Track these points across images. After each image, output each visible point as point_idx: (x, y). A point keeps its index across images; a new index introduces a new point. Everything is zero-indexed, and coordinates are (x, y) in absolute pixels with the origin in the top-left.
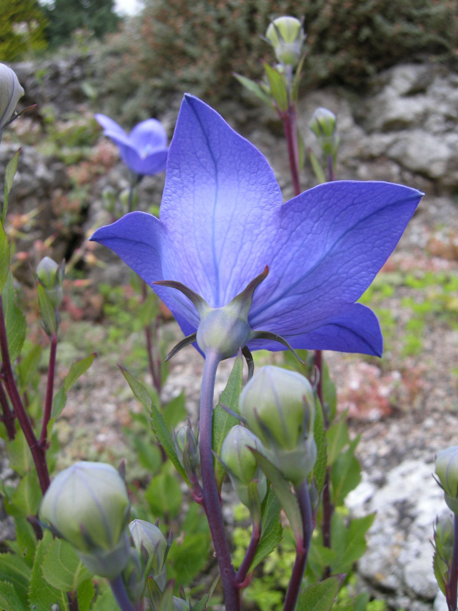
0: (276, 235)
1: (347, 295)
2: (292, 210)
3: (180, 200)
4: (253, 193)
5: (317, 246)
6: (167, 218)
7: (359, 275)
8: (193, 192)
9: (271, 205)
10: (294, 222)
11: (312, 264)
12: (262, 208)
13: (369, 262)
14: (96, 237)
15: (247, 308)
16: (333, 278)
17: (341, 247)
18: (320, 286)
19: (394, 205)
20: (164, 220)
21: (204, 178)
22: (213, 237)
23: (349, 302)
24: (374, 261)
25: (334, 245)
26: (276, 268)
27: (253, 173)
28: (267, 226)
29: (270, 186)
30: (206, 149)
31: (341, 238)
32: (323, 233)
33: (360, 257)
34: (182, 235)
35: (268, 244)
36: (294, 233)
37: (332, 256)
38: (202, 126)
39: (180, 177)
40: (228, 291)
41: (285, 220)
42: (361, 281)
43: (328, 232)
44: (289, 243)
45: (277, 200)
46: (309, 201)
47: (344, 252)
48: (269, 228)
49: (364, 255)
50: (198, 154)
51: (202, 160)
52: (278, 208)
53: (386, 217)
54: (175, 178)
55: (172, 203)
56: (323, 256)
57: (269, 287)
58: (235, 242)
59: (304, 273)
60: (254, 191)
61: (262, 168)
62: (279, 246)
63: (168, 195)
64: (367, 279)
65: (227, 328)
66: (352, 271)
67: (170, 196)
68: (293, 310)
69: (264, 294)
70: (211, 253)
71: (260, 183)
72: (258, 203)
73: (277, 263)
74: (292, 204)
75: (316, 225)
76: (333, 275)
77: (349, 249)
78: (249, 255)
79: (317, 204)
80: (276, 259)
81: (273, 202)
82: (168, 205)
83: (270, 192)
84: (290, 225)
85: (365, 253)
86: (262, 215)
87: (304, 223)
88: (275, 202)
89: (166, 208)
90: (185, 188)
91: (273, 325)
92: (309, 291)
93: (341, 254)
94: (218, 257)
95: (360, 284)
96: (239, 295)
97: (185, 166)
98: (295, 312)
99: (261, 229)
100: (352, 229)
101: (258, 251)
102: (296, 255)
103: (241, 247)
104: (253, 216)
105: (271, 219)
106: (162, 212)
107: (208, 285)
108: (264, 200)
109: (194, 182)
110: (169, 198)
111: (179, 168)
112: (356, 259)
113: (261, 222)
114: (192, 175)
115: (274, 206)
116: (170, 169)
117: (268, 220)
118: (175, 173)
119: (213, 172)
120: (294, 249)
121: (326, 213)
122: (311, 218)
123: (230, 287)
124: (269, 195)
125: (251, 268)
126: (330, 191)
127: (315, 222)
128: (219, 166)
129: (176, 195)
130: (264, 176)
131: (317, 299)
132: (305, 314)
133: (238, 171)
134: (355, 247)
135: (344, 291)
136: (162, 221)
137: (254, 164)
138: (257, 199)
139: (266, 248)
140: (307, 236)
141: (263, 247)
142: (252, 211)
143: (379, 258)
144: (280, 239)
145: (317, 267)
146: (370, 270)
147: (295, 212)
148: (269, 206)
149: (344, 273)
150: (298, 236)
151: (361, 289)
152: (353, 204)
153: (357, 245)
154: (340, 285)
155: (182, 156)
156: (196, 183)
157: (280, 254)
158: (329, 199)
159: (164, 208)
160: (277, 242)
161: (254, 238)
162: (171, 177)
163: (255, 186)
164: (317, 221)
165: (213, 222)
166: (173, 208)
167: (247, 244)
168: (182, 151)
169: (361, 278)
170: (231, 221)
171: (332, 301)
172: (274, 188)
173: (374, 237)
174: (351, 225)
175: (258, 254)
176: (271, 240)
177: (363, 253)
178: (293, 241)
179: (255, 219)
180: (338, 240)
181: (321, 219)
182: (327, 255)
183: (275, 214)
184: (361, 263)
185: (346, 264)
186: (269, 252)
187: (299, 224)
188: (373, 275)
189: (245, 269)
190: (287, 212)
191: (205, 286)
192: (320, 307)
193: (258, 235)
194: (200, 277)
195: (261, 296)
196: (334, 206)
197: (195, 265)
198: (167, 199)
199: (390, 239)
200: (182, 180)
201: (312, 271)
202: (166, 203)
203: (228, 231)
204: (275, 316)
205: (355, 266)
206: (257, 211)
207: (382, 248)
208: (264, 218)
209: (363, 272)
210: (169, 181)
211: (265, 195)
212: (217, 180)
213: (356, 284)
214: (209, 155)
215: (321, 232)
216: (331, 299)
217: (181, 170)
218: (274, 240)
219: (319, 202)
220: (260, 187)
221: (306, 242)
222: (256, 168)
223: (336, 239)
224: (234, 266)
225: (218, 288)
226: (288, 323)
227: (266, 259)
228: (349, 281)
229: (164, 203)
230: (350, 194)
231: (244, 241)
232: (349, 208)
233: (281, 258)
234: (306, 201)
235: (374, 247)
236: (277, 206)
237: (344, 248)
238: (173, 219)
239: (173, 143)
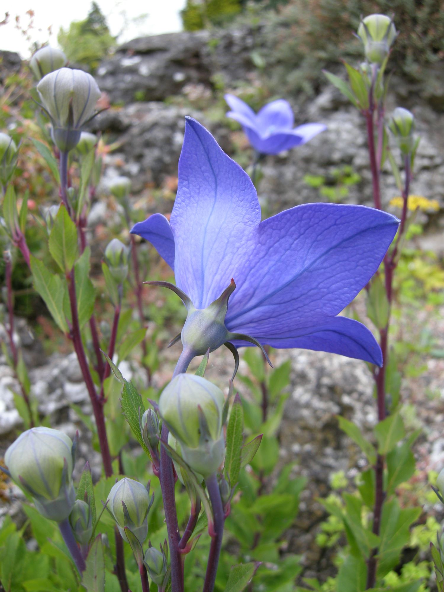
0: (254, 250)
1: (328, 309)
2: (271, 227)
3: (187, 208)
4: (241, 208)
5: (295, 262)
6: (175, 224)
7: (340, 291)
8: (197, 202)
9: (252, 221)
10: (272, 239)
11: (288, 278)
12: (245, 223)
13: (352, 280)
14: (135, 231)
15: (224, 312)
16: (312, 292)
17: (323, 263)
18: (297, 298)
19: (375, 228)
20: (173, 225)
21: (207, 190)
22: (203, 246)
23: (330, 314)
24: (357, 279)
25: (314, 262)
26: (252, 279)
27: (242, 191)
28: (248, 240)
29: (253, 204)
30: (208, 165)
31: (323, 255)
32: (303, 250)
33: (343, 274)
34: (184, 240)
35: (246, 258)
36: (271, 249)
37: (311, 272)
38: (203, 145)
39: (188, 188)
40: (209, 296)
41: (264, 237)
42: (342, 296)
43: (309, 249)
44: (266, 258)
45: (257, 218)
46: (288, 220)
47: (325, 268)
48: (250, 243)
49: (347, 273)
50: (202, 169)
51: (206, 174)
52: (257, 225)
53: (369, 238)
54: (184, 189)
55: (181, 210)
56: (300, 272)
57: (244, 296)
58: (219, 253)
59: (279, 286)
60: (242, 206)
61: (248, 188)
62: (256, 260)
63: (179, 203)
64: (349, 295)
65: (202, 328)
66: (334, 286)
67: (180, 204)
68: (269, 318)
69: (240, 302)
70: (200, 260)
71: (247, 200)
72: (243, 218)
73: (253, 275)
74: (270, 223)
75: (296, 242)
76: (313, 289)
77: (332, 265)
78: (229, 266)
79: (296, 223)
80: (253, 271)
81: (254, 219)
82: (178, 212)
83: (253, 210)
84: (268, 241)
85: (349, 271)
86: (244, 230)
87: (283, 240)
88: (255, 219)
89: (176, 215)
90: (192, 198)
91: (251, 329)
92: (285, 303)
93: (322, 270)
94: (204, 264)
95: (341, 299)
96: (217, 300)
97: (192, 178)
98: (272, 320)
99: (242, 243)
100: (335, 247)
101: (237, 263)
102: (272, 269)
103: (223, 258)
104: (237, 230)
105: (251, 235)
106: (172, 218)
107: (196, 288)
108: (247, 216)
109: (199, 193)
110: (179, 205)
111: (188, 180)
112: (339, 275)
113: (243, 237)
114: (198, 187)
115: (254, 223)
116: (181, 180)
117: (249, 235)
118: (185, 184)
119: (214, 185)
120: (271, 263)
121: (307, 232)
122: (291, 236)
123: (210, 292)
124: (252, 212)
125: (229, 277)
126: (310, 212)
127: (295, 240)
128: (218, 181)
129: (184, 204)
130: (249, 194)
131: (296, 309)
132: (283, 322)
133: (232, 187)
134: (338, 265)
135: (325, 305)
136: (171, 226)
137: (242, 183)
138: (242, 215)
139: (244, 261)
140: (285, 252)
141: (242, 259)
142: (237, 226)
143: (362, 276)
144: (258, 253)
145: (293, 281)
146: (353, 287)
147: (274, 230)
148: (250, 223)
149: (324, 288)
150: (276, 252)
151: (342, 304)
152: (335, 224)
153: (341, 263)
154: (321, 299)
155: (190, 170)
156: (200, 195)
157: (256, 267)
158: (310, 219)
159: (174, 214)
160: (255, 256)
161: (235, 250)
162: (182, 187)
163: (242, 203)
164: (297, 239)
165: (205, 232)
166: (181, 215)
167: (229, 255)
168: (190, 165)
169: (343, 294)
170: (219, 233)
171: (312, 312)
172: (256, 206)
173: (358, 256)
174: (334, 243)
175: (237, 266)
176: (249, 254)
177: (346, 271)
178: (270, 256)
179: (238, 233)
180: (320, 257)
181: (302, 236)
182: (305, 270)
183: (255, 230)
184: (343, 280)
185: (328, 280)
186: (247, 264)
187: (278, 241)
188: (355, 292)
189: (224, 277)
190: (265, 230)
191: (193, 288)
192: (300, 317)
193: (238, 248)
194: (190, 281)
195: (236, 304)
196: (315, 225)
197: (187, 269)
198: (178, 207)
199: (373, 260)
200: (190, 191)
201: (288, 284)
202: (176, 210)
203: (215, 241)
204: (251, 322)
205: (337, 282)
206: (241, 226)
207: (365, 267)
208: (246, 233)
209: (346, 289)
210: (180, 190)
211: (249, 212)
212: (216, 193)
213: (337, 299)
214: (211, 170)
215: (301, 249)
216: (311, 310)
217: (190, 181)
218: (252, 254)
219: (299, 221)
220: (246, 203)
221: (283, 257)
222: (244, 187)
223: (317, 256)
224: (216, 274)
225: (203, 291)
226: (266, 329)
227: (243, 270)
228: (330, 295)
229: (174, 210)
230: (331, 215)
231: (226, 252)
232: (332, 228)
233: (257, 271)
234: (284, 220)
235: (357, 266)
236: (256, 223)
237: (325, 265)
238: (180, 225)
239: (181, 157)
